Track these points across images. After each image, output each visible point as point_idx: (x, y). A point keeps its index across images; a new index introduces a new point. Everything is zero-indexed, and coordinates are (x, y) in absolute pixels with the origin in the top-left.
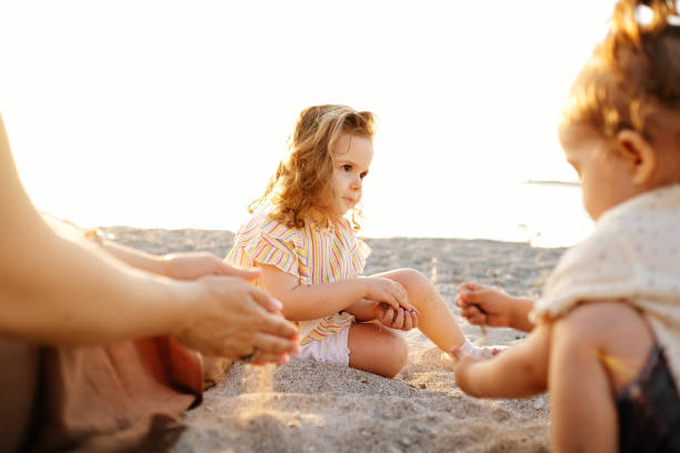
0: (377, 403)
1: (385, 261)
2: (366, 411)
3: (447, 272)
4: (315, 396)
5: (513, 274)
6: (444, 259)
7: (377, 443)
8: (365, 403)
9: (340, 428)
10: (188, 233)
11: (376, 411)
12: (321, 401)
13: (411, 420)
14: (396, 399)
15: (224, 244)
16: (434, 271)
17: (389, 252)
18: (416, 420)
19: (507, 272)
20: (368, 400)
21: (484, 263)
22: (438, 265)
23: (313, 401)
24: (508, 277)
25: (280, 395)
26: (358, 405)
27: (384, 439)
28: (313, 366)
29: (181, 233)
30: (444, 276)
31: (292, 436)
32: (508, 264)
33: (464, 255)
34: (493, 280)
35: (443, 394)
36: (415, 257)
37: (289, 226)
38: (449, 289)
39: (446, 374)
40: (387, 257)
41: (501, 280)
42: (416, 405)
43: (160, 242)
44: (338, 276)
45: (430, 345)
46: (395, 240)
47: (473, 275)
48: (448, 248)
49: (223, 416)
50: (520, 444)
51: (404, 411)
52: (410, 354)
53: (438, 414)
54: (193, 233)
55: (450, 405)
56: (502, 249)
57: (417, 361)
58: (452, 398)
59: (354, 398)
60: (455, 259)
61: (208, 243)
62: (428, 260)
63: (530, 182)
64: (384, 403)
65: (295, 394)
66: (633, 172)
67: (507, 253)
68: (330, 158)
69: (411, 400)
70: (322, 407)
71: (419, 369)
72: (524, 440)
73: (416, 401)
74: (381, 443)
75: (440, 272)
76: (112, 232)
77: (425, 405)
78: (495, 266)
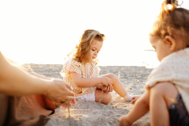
0: (103, 111)
1: (105, 72)
2: (100, 114)
3: (123, 75)
4: (86, 110)
5: (141, 76)
6: (122, 72)
7: (103, 122)
8: (100, 111)
9: (93, 119)
10: (51, 65)
11: (103, 114)
12: (87, 111)
13: (112, 116)
14: (108, 110)
15: (61, 68)
16: (119, 75)
17: (106, 70)
18: (114, 116)
19: (139, 75)
20: (101, 111)
21: (133, 73)
22: (120, 73)
23: (85, 111)
24: (140, 76)
25: (76, 110)
26: (98, 112)
27: (105, 121)
28: (85, 101)
29: (48, 65)
30: (122, 77)
31: (79, 121)
32: (140, 73)
33: (127, 71)
34: (135, 77)
35: (122, 109)
36: (114, 71)
37: (78, 61)
38: (123, 80)
39: (122, 103)
40: (106, 71)
41: (138, 77)
42: (114, 112)
43: (43, 68)
44: (92, 76)
45: (118, 95)
46: (108, 67)
47: (130, 76)
48: (123, 69)
49: (60, 116)
50: (143, 123)
51: (111, 114)
52: (112, 98)
53: (120, 114)
54: (52, 65)
55: (124, 112)
56: (137, 69)
57: (114, 100)
58: (124, 110)
59: (97, 110)
60: (125, 72)
61: (56, 68)
62: (117, 72)
63: (146, 50)
64: (105, 112)
65: (80, 109)
66: (170, 47)
67: (139, 70)
68: (90, 46)
69: (113, 111)
70: (88, 113)
71: (115, 102)
72: (144, 121)
73: (114, 111)
74: (104, 123)
75: (120, 75)
76: (29, 65)
77: (116, 112)
78: (136, 73)
